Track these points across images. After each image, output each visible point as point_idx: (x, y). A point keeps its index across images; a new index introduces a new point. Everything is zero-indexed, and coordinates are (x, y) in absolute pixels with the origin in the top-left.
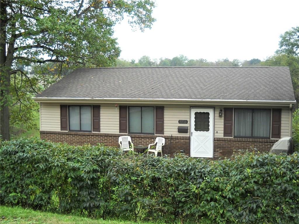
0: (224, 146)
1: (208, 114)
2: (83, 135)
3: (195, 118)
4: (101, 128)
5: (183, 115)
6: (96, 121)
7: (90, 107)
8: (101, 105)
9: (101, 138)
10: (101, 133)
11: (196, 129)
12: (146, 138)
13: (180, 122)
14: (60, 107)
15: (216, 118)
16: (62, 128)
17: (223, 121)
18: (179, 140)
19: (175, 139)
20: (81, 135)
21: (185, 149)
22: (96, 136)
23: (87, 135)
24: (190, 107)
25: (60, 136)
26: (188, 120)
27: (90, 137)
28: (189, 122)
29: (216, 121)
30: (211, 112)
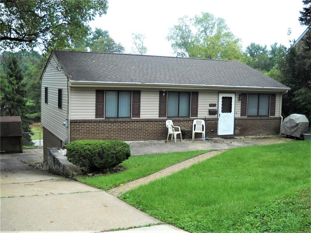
0: (242, 124)
1: (231, 98)
2: (122, 122)
3: (222, 102)
4: (141, 113)
5: (212, 99)
6: (135, 107)
7: (130, 92)
8: (141, 90)
9: (142, 123)
10: (141, 118)
11: (223, 111)
12: (184, 121)
13: (211, 105)
14: (95, 92)
15: (236, 101)
16: (97, 115)
17: (240, 104)
18: (211, 121)
19: (208, 120)
20: (121, 122)
21: (215, 129)
22: (137, 122)
23: (127, 122)
24: (219, 92)
25: (96, 124)
26: (217, 103)
27: (130, 124)
28: (217, 106)
29: (236, 104)
30: (233, 96)
